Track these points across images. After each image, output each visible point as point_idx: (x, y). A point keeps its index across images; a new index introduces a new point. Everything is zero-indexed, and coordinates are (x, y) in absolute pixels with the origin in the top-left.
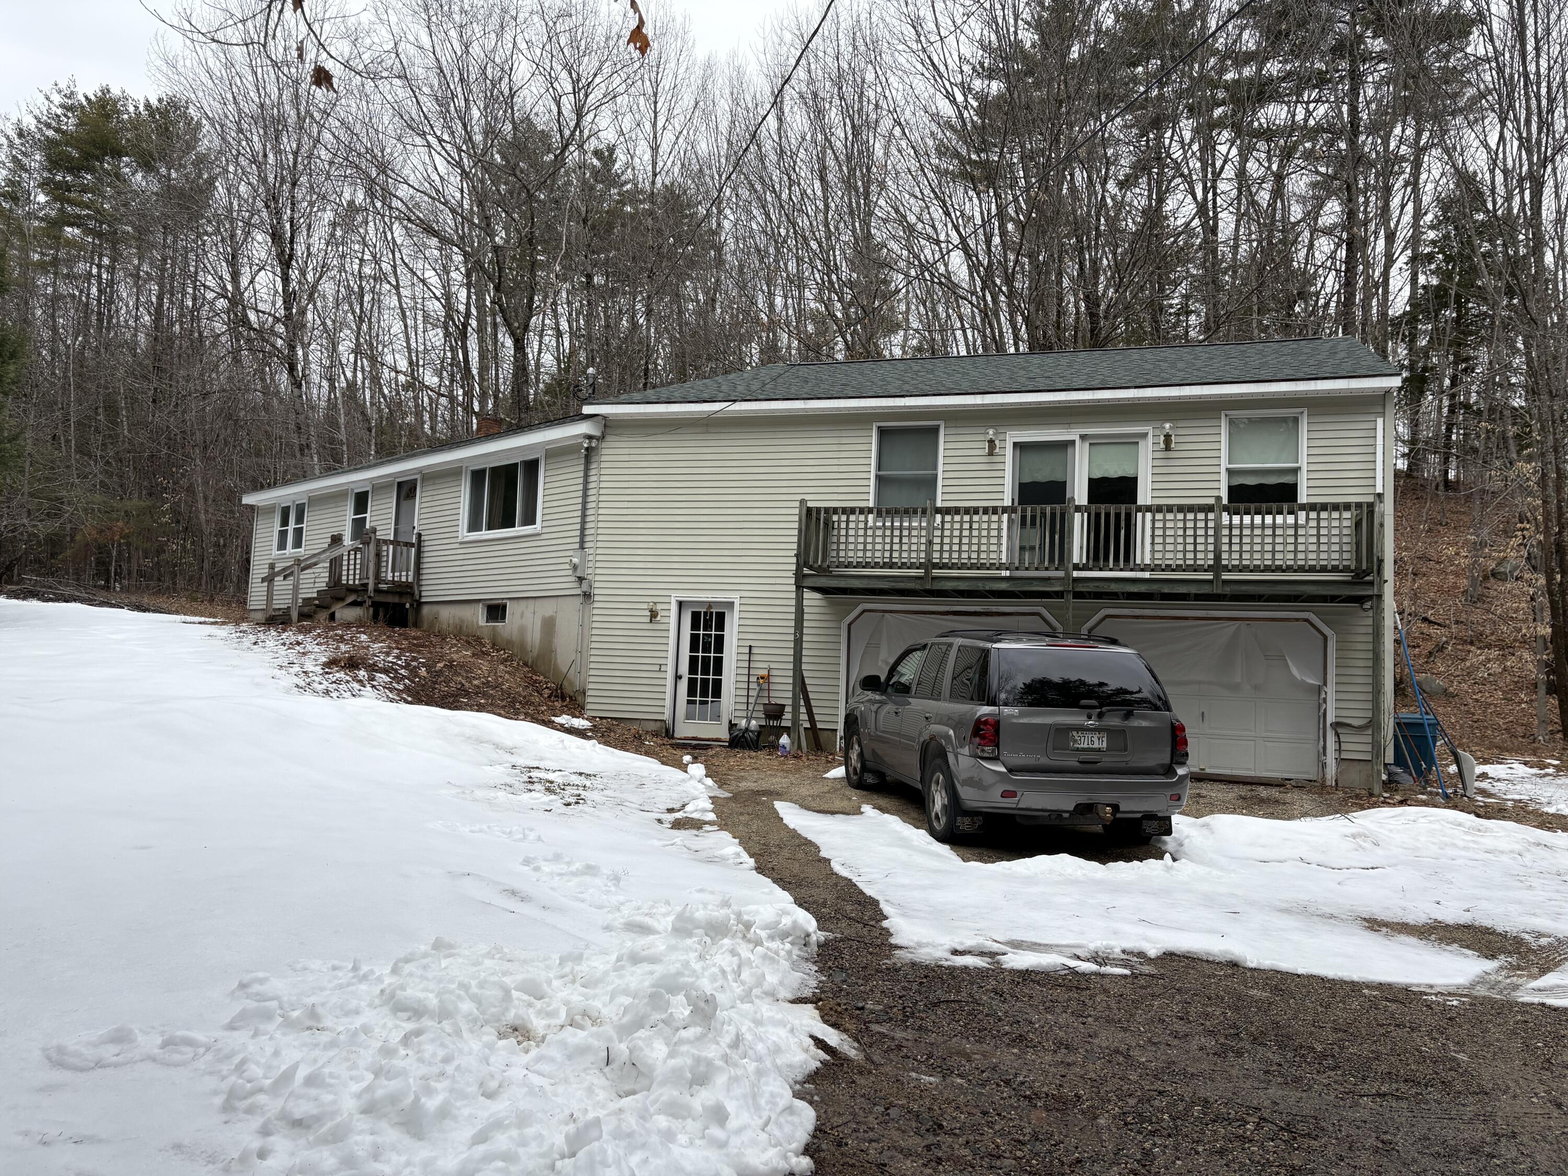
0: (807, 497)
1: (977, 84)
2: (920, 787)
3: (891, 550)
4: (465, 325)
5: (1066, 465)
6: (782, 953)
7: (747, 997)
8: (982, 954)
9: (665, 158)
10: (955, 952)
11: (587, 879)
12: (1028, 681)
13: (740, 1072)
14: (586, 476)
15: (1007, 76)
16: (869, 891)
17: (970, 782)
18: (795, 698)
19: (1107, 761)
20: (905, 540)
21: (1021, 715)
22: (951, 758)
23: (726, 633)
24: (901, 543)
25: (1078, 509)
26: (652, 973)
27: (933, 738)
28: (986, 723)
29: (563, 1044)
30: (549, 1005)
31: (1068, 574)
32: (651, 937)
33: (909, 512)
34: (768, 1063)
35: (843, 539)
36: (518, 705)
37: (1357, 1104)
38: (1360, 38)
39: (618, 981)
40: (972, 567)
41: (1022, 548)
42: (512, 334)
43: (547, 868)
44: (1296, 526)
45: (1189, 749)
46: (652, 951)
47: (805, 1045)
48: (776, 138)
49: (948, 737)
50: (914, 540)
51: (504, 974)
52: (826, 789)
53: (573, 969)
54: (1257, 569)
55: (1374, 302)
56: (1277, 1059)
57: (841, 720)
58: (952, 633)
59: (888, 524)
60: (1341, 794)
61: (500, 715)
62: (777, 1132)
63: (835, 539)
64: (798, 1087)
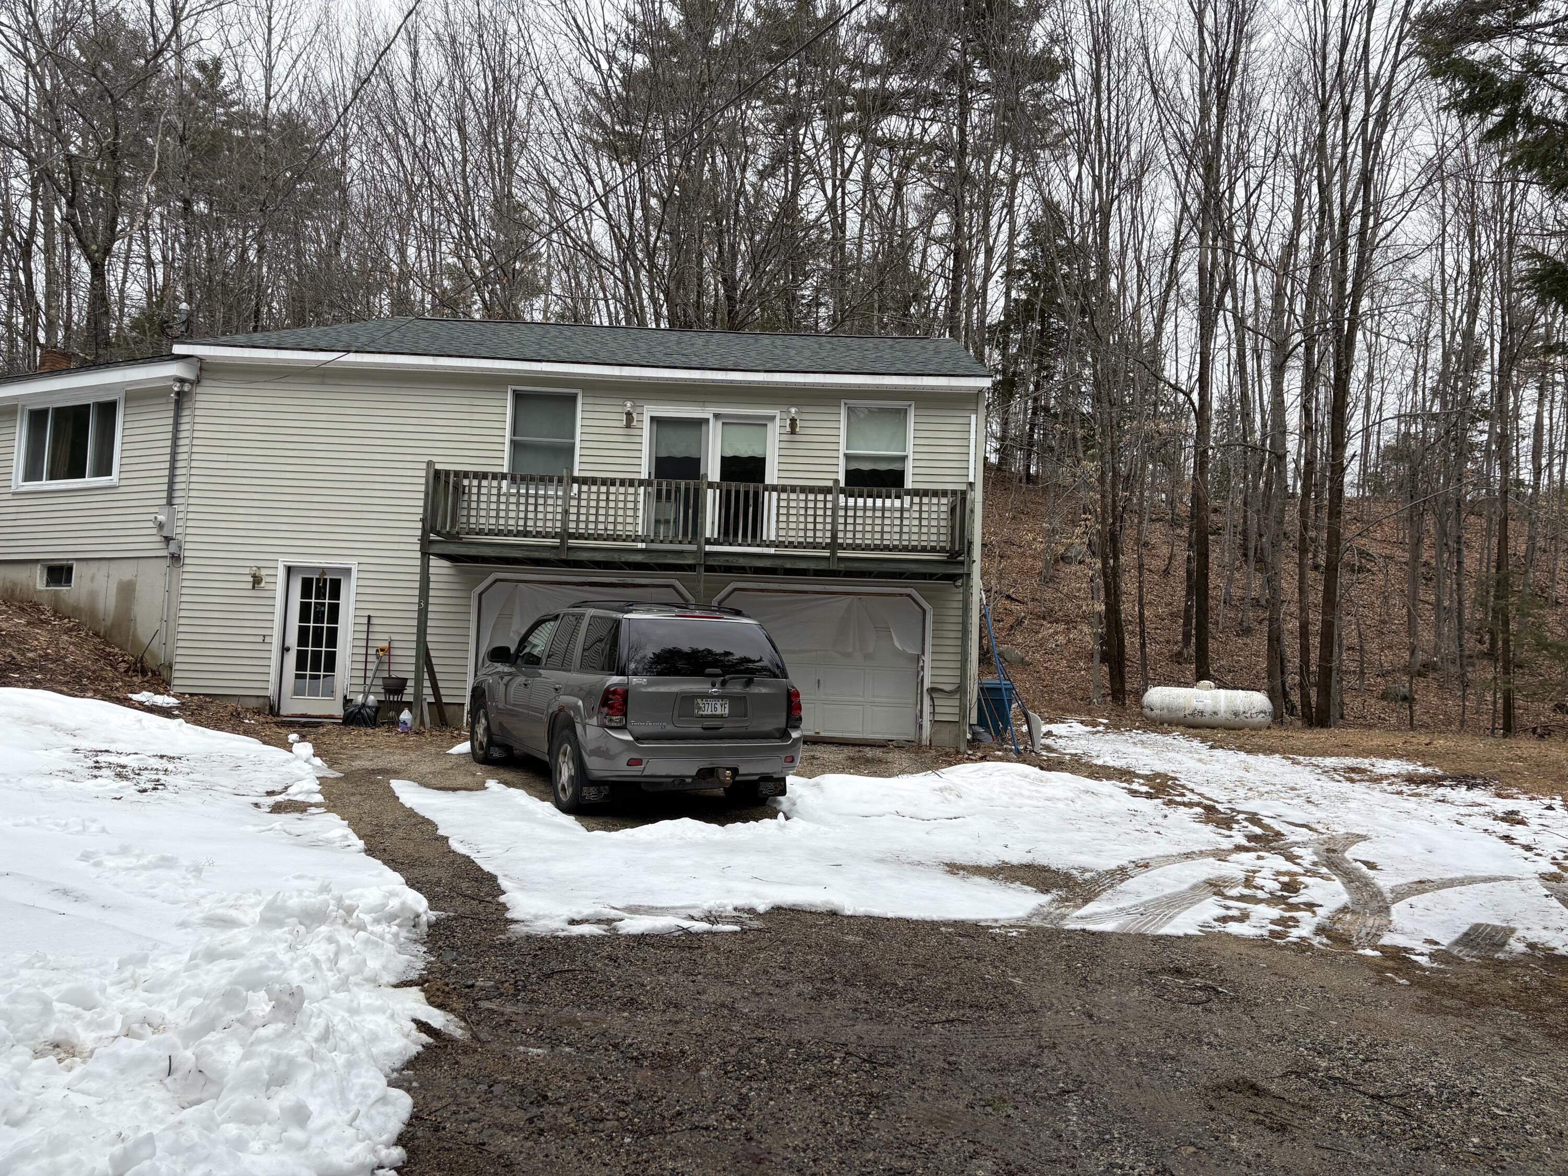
0: (434, 459)
1: (622, 55)
2: (547, 759)
3: (526, 519)
4: (29, 243)
5: (700, 442)
6: (388, 936)
7: (343, 985)
8: (599, 921)
9: (281, 81)
10: (573, 922)
11: (161, 872)
12: (657, 651)
13: (326, 1067)
14: (176, 424)
15: (652, 51)
16: (487, 867)
17: (597, 752)
18: (418, 671)
19: (729, 727)
20: (540, 508)
21: (649, 684)
22: (579, 728)
23: (342, 602)
24: (536, 511)
25: (711, 485)
26: (231, 969)
27: (561, 709)
28: (615, 692)
29: (116, 1057)
30: (101, 1015)
31: (700, 548)
32: (236, 931)
33: (546, 480)
34: (362, 1054)
35: (474, 505)
36: (85, 681)
37: (930, 1031)
38: (969, 67)
39: (189, 982)
40: (608, 538)
41: (657, 522)
42: (89, 258)
43: (110, 862)
44: (902, 510)
45: (803, 714)
46: (233, 945)
47: (406, 1030)
48: (410, 79)
49: (576, 708)
50: (550, 509)
51: (46, 984)
52: (448, 765)
53: (134, 973)
54: (867, 548)
55: (975, 310)
56: (865, 997)
57: (468, 693)
58: (584, 603)
59: (523, 491)
60: (933, 752)
61: (61, 692)
62: (367, 1126)
63: (465, 505)
64: (395, 1075)
